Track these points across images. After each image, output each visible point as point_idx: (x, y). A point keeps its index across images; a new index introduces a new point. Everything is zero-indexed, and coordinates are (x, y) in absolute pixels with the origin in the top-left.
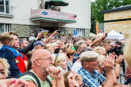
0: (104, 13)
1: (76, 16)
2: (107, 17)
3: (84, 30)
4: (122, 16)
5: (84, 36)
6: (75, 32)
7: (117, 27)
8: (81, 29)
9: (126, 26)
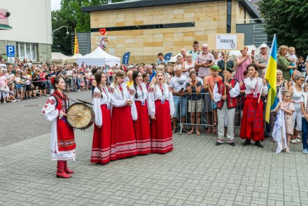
0: (89, 12)
1: (8, 15)
2: (96, 20)
3: (36, 45)
4: (123, 20)
5: (38, 60)
6: (9, 51)
7: (115, 42)
8: (28, 44)
9: (132, 41)
